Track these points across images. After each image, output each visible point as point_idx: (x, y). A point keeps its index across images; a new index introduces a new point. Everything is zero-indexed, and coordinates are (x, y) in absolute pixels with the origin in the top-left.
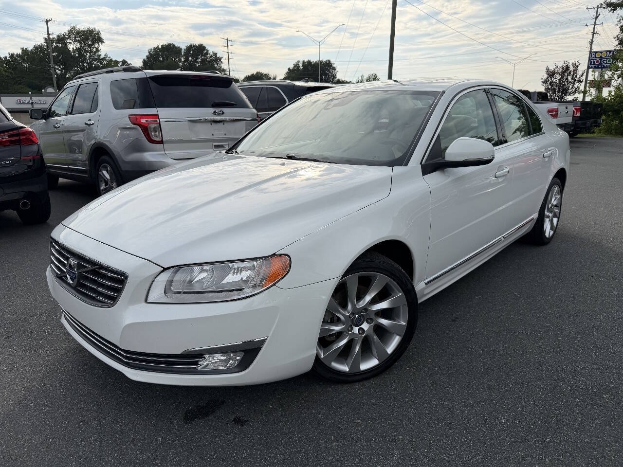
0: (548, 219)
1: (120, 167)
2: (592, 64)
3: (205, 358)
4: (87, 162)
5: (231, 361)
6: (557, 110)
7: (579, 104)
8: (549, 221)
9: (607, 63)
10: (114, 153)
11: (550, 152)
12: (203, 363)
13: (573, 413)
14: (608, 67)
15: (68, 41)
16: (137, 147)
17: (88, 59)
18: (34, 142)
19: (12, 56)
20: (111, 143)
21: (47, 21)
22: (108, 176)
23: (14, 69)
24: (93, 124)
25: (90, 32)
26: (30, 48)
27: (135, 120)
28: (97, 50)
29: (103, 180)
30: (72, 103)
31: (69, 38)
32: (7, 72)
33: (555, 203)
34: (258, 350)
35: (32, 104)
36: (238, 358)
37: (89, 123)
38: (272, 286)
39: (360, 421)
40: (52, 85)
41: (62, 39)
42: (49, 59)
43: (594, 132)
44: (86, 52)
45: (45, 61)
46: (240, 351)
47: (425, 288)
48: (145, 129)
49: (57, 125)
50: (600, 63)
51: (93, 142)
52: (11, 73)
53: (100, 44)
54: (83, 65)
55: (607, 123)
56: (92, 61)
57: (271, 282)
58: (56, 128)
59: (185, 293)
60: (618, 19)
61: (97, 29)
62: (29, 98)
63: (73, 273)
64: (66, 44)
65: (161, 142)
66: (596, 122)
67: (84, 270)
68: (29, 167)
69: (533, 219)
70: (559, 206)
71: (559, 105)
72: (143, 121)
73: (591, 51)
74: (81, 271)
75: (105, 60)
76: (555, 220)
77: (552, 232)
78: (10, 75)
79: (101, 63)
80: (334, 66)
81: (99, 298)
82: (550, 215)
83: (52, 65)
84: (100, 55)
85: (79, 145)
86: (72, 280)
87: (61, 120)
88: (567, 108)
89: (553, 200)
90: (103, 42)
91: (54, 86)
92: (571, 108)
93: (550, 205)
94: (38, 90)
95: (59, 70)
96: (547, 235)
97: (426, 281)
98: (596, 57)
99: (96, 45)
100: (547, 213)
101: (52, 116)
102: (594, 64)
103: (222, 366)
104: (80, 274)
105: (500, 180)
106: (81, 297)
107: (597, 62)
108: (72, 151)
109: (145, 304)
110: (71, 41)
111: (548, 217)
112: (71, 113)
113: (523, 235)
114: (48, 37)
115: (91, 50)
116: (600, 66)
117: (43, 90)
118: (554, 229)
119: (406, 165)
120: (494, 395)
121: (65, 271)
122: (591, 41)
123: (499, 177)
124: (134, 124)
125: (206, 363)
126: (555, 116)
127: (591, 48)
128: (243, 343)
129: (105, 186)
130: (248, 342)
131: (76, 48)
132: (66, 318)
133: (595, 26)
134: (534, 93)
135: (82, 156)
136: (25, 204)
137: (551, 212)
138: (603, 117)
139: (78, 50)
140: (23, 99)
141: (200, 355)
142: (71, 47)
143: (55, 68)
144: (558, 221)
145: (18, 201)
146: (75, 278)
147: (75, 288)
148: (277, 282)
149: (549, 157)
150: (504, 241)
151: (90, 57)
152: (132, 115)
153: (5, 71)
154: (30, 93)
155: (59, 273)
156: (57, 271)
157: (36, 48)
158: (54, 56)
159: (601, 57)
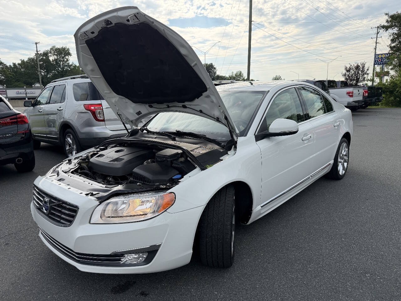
0: (340, 164)
1: (78, 136)
2: (377, 62)
3: (125, 257)
4: (58, 132)
5: (141, 258)
6: (353, 93)
7: (367, 88)
8: (342, 164)
9: (386, 61)
10: (75, 127)
11: (338, 123)
12: (123, 260)
13: (346, 286)
14: (386, 64)
15: (50, 55)
16: (89, 124)
17: (62, 65)
18: (25, 122)
19: (14, 64)
20: (73, 121)
21: (36, 44)
22: (71, 141)
23: (16, 72)
24: (62, 110)
25: (64, 49)
26: (26, 60)
27: (87, 107)
28: (67, 60)
29: (68, 145)
30: (50, 96)
31: (50, 53)
32: (10, 74)
33: (344, 154)
34: (157, 251)
35: (26, 94)
36: (145, 256)
37: (60, 109)
38: (164, 211)
39: (216, 293)
40: (38, 82)
41: (46, 54)
42: (37, 66)
43: (378, 105)
44: (60, 61)
45: (35, 67)
46: (146, 252)
47: (261, 210)
48: (94, 113)
49: (40, 110)
50: (382, 61)
51: (62, 120)
52: (13, 75)
53: (69, 56)
54: (58, 69)
55: (386, 99)
56: (64, 67)
57: (164, 209)
58: (40, 112)
59: (112, 217)
60: (389, 35)
61: (67, 48)
62: (24, 90)
63: (47, 206)
64: (48, 57)
65: (103, 120)
66: (378, 99)
67: (53, 204)
68: (22, 138)
69: (330, 164)
70: (348, 155)
71: (353, 89)
72: (93, 108)
73: (375, 54)
74: (51, 205)
75: (72, 66)
76: (346, 164)
77: (344, 172)
78: (13, 76)
79: (70, 68)
80: (215, 67)
81: (62, 221)
82: (342, 161)
83: (39, 69)
84: (69, 63)
85: (54, 121)
86: (46, 210)
87: (43, 108)
88: (359, 91)
89: (343, 151)
90: (71, 55)
91: (40, 83)
92: (362, 91)
93: (341, 155)
94: (30, 85)
95: (43, 73)
96: (341, 173)
97: (262, 205)
98: (379, 58)
99: (67, 57)
100: (339, 160)
101: (37, 105)
102: (378, 62)
103: (135, 261)
104: (51, 207)
105: (305, 142)
106: (51, 220)
107: (380, 60)
108: (50, 126)
109: (89, 224)
110: (51, 55)
111: (341, 162)
112: (49, 103)
113: (325, 174)
114: (37, 53)
115: (63, 60)
116: (381, 63)
117: (33, 85)
118: (345, 169)
119: (246, 136)
120: (300, 275)
121: (42, 205)
122: (375, 48)
123: (305, 140)
124: (87, 110)
125: (125, 260)
126: (352, 96)
127: (375, 52)
128: (150, 246)
129: (69, 147)
130: (153, 246)
131: (55, 59)
132: (42, 234)
133: (377, 38)
134: (338, 82)
135: (56, 129)
136: (19, 161)
137: (343, 159)
138: (383, 96)
139: (56, 60)
140: (20, 91)
141: (122, 255)
142: (51, 58)
143: (41, 72)
144: (348, 165)
145: (15, 158)
146: (48, 209)
147: (47, 215)
148: (168, 209)
149: (338, 126)
150: (311, 179)
151: (62, 64)
152: (85, 105)
153: (9, 74)
154: (25, 87)
155: (38, 206)
156: (37, 205)
157: (29, 59)
158: (40, 64)
159: (382, 57)
